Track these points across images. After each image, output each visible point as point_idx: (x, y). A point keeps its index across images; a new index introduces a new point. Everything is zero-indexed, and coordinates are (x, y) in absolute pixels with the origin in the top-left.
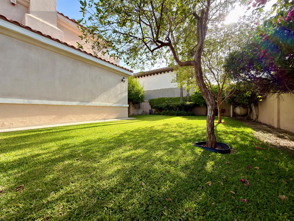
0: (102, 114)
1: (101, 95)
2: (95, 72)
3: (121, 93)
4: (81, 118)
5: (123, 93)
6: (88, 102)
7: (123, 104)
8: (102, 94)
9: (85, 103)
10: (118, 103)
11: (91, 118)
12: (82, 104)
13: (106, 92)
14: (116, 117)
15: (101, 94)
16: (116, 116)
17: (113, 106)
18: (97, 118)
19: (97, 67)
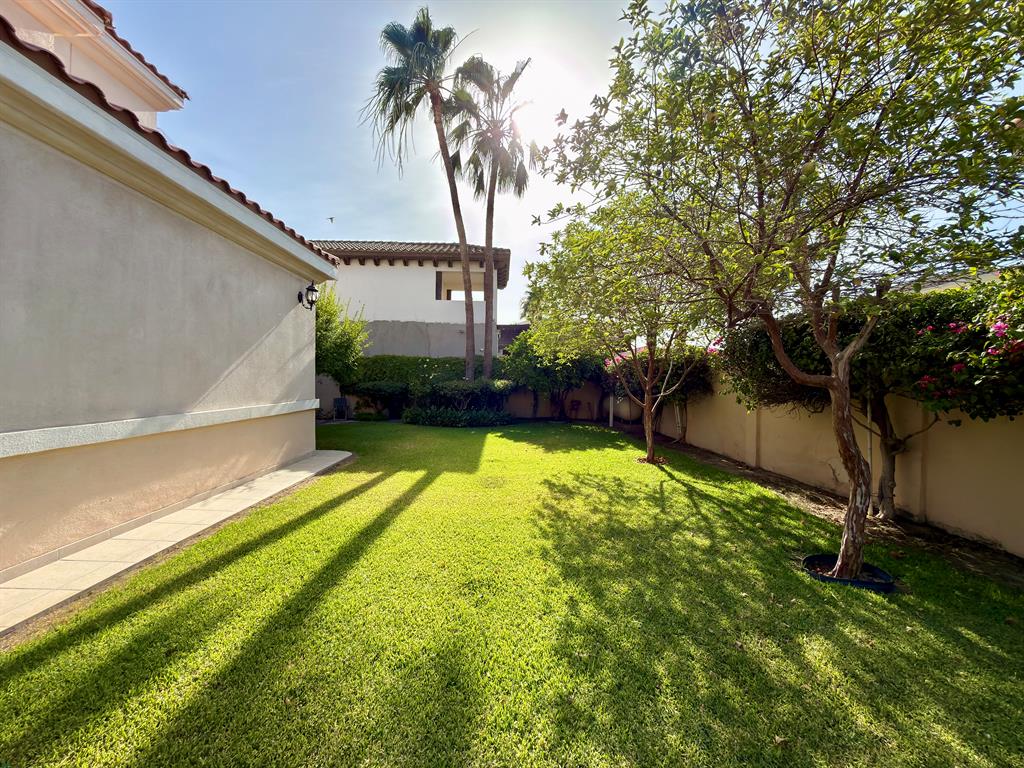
0: (233, 461)
1: (231, 368)
2: (210, 256)
3: (298, 352)
4: (144, 504)
5: (304, 349)
6: (178, 410)
7: (303, 399)
8: (234, 366)
9: (167, 418)
10: (286, 396)
11: (191, 491)
12: (153, 426)
13: (246, 353)
14: (278, 460)
15: (230, 364)
16: (281, 454)
17: (273, 414)
18: (211, 482)
19: (220, 233)
